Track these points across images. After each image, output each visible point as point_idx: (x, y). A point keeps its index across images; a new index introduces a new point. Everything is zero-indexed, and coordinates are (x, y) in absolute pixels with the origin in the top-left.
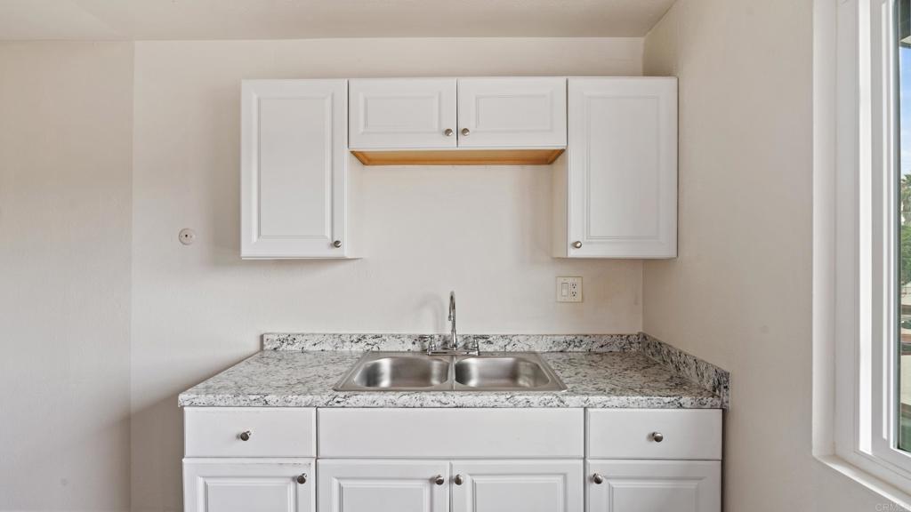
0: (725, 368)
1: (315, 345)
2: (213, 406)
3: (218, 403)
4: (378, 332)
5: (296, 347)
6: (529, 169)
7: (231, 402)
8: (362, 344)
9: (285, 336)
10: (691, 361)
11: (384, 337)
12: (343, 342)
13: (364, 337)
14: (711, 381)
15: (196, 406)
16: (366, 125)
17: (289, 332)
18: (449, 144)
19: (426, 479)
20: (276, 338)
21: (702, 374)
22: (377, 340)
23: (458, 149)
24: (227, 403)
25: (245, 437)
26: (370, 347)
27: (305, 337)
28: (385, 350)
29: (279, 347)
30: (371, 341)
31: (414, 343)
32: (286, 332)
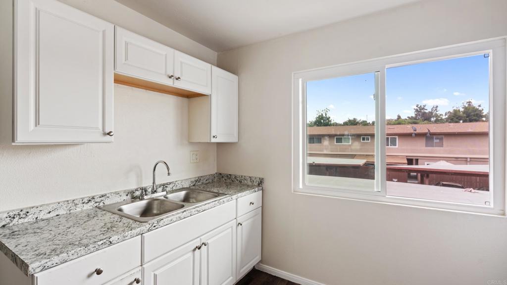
0: (261, 177)
1: (50, 212)
2: (66, 261)
3: (71, 257)
4: (103, 193)
5: (30, 218)
6: (180, 98)
7: (83, 252)
8: (92, 203)
9: (16, 213)
10: (248, 178)
11: (108, 195)
12: (76, 205)
13: (93, 198)
14: (257, 182)
15: (49, 268)
16: (126, 59)
17: (21, 207)
18: (169, 83)
19: (190, 252)
20: (6, 215)
21: (253, 181)
22: (102, 198)
23: (173, 86)
24: (79, 255)
25: (99, 272)
26: (97, 204)
27: (39, 209)
28: (109, 203)
29: (9, 223)
30: (99, 200)
31: (127, 195)
32: (18, 208)
